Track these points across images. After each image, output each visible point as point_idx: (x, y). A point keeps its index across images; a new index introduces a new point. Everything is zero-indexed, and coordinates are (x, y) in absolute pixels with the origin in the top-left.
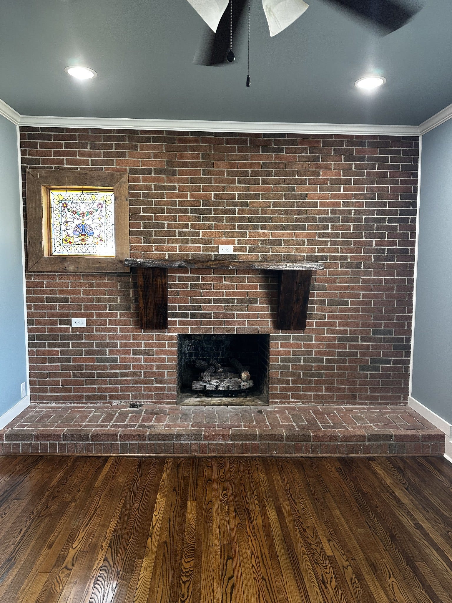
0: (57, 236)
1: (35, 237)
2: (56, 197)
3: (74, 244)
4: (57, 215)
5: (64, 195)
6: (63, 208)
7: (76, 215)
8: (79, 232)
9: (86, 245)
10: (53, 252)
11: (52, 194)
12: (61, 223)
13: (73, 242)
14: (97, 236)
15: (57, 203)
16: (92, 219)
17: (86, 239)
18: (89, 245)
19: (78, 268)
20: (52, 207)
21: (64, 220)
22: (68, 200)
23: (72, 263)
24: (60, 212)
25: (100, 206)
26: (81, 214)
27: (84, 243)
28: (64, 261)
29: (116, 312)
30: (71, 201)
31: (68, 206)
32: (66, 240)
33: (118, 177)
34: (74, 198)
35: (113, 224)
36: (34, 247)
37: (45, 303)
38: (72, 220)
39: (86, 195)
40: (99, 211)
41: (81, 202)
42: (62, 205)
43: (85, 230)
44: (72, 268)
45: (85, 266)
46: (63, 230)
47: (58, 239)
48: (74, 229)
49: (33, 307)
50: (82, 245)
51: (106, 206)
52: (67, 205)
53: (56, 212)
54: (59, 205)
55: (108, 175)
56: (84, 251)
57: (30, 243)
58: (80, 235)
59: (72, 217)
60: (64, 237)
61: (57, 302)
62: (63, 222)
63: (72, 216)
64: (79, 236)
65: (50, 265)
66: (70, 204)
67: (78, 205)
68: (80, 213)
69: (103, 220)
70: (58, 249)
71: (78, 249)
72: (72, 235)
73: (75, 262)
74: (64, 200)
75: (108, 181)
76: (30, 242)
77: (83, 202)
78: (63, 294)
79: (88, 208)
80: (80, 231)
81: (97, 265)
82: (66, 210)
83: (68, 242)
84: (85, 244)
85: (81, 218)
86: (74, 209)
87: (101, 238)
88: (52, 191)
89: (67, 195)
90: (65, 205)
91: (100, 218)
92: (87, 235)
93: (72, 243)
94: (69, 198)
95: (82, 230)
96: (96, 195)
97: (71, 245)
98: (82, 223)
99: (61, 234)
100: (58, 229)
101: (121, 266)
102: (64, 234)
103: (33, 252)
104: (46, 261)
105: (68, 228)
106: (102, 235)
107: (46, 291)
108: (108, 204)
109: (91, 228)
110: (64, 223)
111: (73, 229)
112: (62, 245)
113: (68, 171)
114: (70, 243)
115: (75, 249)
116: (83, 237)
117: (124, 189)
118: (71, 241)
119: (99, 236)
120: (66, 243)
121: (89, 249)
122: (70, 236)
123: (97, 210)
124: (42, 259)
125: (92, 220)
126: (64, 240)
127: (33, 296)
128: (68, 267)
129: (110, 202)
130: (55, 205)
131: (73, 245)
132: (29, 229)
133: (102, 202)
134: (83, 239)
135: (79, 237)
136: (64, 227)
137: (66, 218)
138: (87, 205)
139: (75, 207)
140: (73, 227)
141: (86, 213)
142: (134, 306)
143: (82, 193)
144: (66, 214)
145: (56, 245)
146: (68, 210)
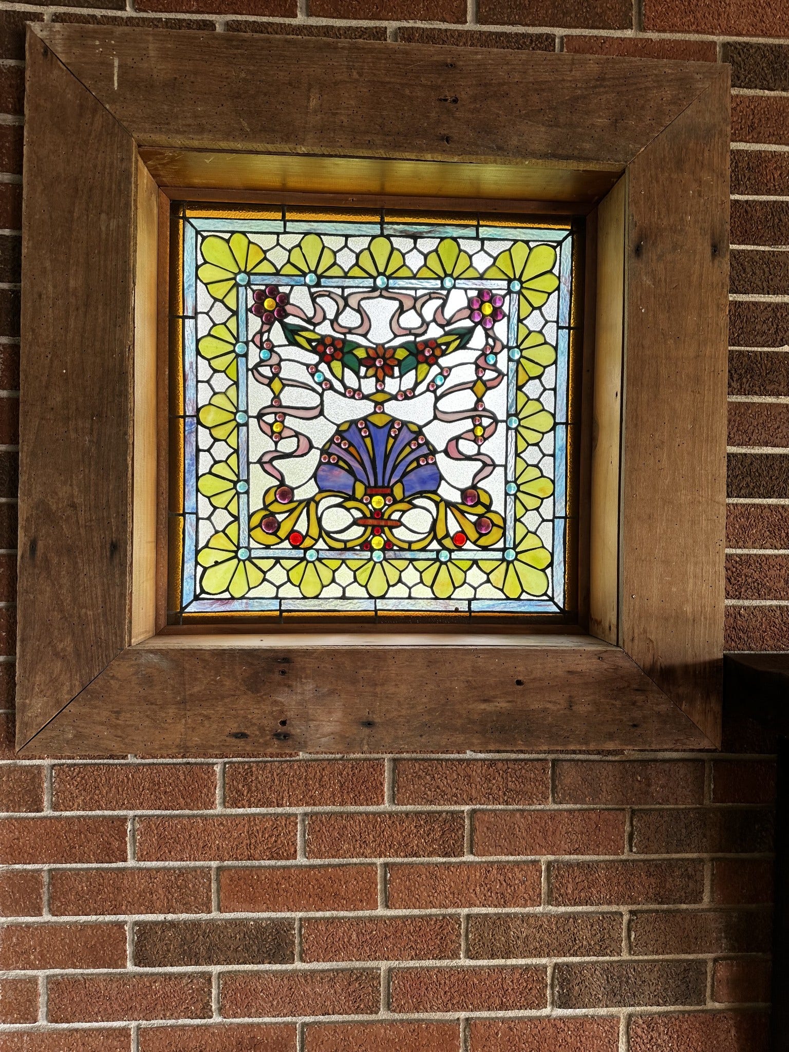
0: (216, 501)
1: (73, 506)
2: (214, 249)
3: (321, 545)
4: (219, 364)
5: (267, 242)
6: (255, 323)
7: (337, 365)
8: (351, 471)
9: (390, 554)
10: (188, 597)
11: (190, 233)
12: (240, 418)
13: (314, 532)
14: (456, 497)
15: (219, 290)
16: (432, 388)
17: (396, 516)
18: (408, 555)
19: (369, 724)
20: (190, 312)
21: (260, 396)
22: (289, 270)
23: (332, 692)
24: (239, 348)
25: (488, 309)
26: (368, 362)
27: (377, 542)
28: (277, 677)
29: (603, 1011)
30: (310, 279)
31: (288, 308)
32: (269, 526)
33: (668, 93)
34: (327, 260)
35: (561, 418)
36: (65, 581)
37: (130, 968)
38: (311, 400)
39: (404, 244)
40: (478, 339)
41: (370, 282)
42: (251, 302)
43: (387, 457)
44: (328, 729)
45: (420, 708)
46: (254, 458)
47: (221, 519)
48: (323, 451)
49: (42, 1000)
50: (367, 554)
51: (525, 309)
52: (285, 298)
53: (209, 347)
54: (231, 302)
55: (601, 78)
56: (377, 587)
57: (39, 552)
58: (360, 490)
59: (309, 380)
60: (256, 503)
61: (210, 961)
62: (253, 412)
63: (313, 370)
64: (352, 498)
65: (172, 711)
66: (300, 297)
67: (353, 302)
68: (361, 354)
69: (496, 401)
70: (214, 582)
71: (345, 575)
72: (310, 490)
73: (354, 682)
74: (265, 267)
75: (599, 121)
76: (40, 544)
77: (380, 281)
78: (252, 902)
79: (410, 320)
80: (355, 465)
81: (503, 704)
82: (277, 334)
83: (283, 533)
84: (387, 546)
85: (369, 386)
86: (325, 329)
87: (480, 510)
88: (189, 213)
89: (289, 241)
90: (268, 303)
91: (480, 387)
92: (398, 492)
93: (308, 542)
94: (296, 258)
95: (373, 462)
96: (464, 244)
97: (300, 553)
98: (376, 420)
99: (241, 487)
100: (221, 451)
101: (663, 708)
102: (261, 482)
103: (57, 615)
104: (148, 681)
105: (287, 445)
106: (494, 486)
107: (141, 884)
108: (537, 299)
109: (424, 450)
110: (260, 416)
111: (315, 455)
112: (242, 554)
113: (328, 45)
114: (296, 539)
115: (326, 578)
116: (377, 502)
117: (706, 177)
118: (302, 527)
119: (471, 494)
120: (272, 540)
121: (410, 576)
122: (299, 495)
123: (464, 337)
124: (122, 669)
125: (430, 397)
126: (256, 520)
127: (47, 917)
128: (306, 718)
129: (548, 283)
130: (204, 302)
131: (311, 555)
132: (33, 454)
133: (498, 286)
134: (377, 514)
135: (349, 504)
136: (260, 444)
137: (276, 385)
138: (408, 303)
139: (331, 315)
140: (319, 442)
141: (401, 354)
142: (722, 973)
143: (376, 230)
144: (275, 360)
145: (207, 558)
146: (292, 334)
